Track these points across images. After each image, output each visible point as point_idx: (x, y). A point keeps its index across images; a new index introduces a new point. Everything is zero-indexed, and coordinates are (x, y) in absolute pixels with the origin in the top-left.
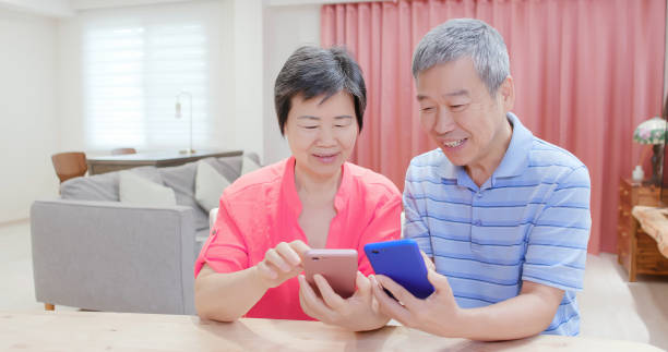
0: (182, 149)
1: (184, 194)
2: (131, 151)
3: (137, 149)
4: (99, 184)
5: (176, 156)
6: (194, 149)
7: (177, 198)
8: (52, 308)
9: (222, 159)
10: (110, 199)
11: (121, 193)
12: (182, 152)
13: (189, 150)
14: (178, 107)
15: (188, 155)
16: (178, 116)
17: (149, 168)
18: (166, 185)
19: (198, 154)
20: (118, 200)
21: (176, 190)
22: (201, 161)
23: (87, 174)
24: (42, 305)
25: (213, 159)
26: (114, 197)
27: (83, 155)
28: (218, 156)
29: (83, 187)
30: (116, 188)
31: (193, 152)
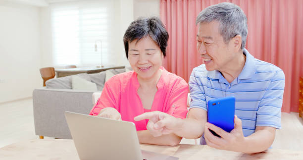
0: (98, 66)
1: (100, 86)
2: (75, 67)
3: (77, 66)
4: (63, 81)
5: (95, 69)
6: (103, 65)
7: (98, 88)
8: (43, 138)
9: (116, 70)
10: (68, 88)
11: (73, 85)
12: (98, 67)
13: (101, 66)
14: (96, 46)
15: (101, 68)
16: (96, 50)
17: (85, 74)
18: (92, 81)
19: (105, 68)
20: (72, 89)
21: (97, 84)
22: (107, 71)
23: (56, 77)
24: (38, 136)
25: (112, 70)
26: (70, 87)
27: (53, 69)
28: (114, 68)
29: (56, 83)
30: (71, 83)
31: (102, 67)
